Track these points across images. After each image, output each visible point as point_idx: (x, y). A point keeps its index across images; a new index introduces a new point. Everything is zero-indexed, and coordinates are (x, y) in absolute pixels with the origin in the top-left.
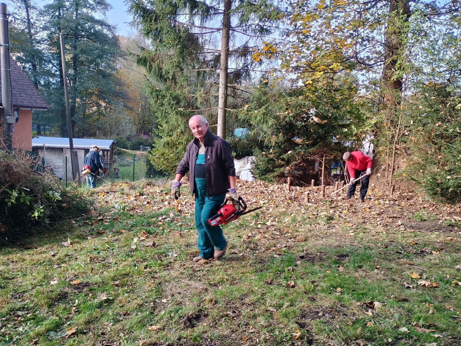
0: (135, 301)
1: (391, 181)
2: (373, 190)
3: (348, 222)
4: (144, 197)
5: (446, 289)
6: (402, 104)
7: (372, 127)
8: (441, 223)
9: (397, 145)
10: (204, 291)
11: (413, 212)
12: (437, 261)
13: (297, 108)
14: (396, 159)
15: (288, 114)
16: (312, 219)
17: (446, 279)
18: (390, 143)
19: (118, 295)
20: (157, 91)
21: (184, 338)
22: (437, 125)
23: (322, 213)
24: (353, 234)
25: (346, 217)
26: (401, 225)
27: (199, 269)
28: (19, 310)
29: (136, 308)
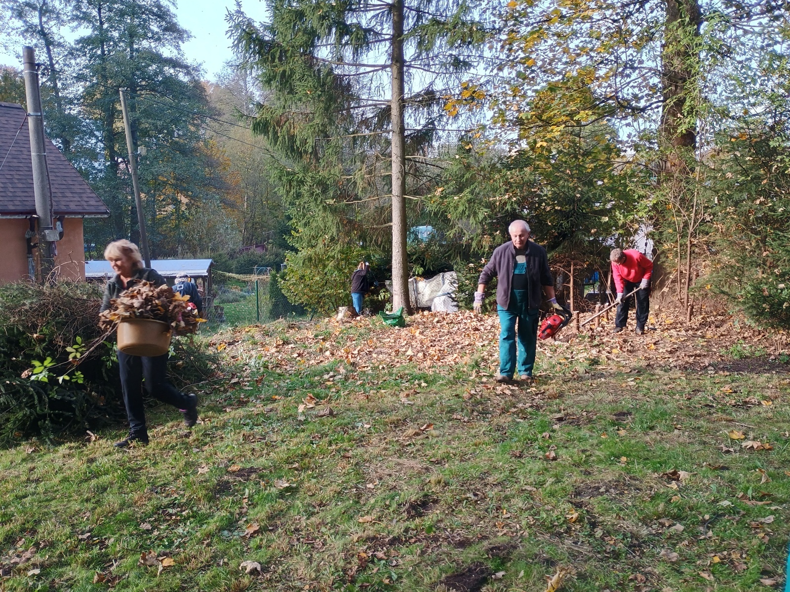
0: (329, 489)
1: (686, 298)
2: (657, 315)
3: (623, 367)
4: (290, 346)
5: (784, 451)
6: (698, 170)
7: (650, 211)
8: (772, 360)
9: (692, 240)
10: (424, 470)
11: (726, 347)
12: (770, 415)
13: (522, 188)
14: (692, 261)
15: (509, 198)
16: (565, 365)
17: (784, 438)
18: (682, 237)
19: (302, 482)
20: (288, 174)
21: (413, 530)
22: (758, 202)
23: (579, 356)
24: (633, 383)
25: (618, 360)
26: (708, 366)
27: (408, 443)
28: (168, 506)
29: (334, 497)
